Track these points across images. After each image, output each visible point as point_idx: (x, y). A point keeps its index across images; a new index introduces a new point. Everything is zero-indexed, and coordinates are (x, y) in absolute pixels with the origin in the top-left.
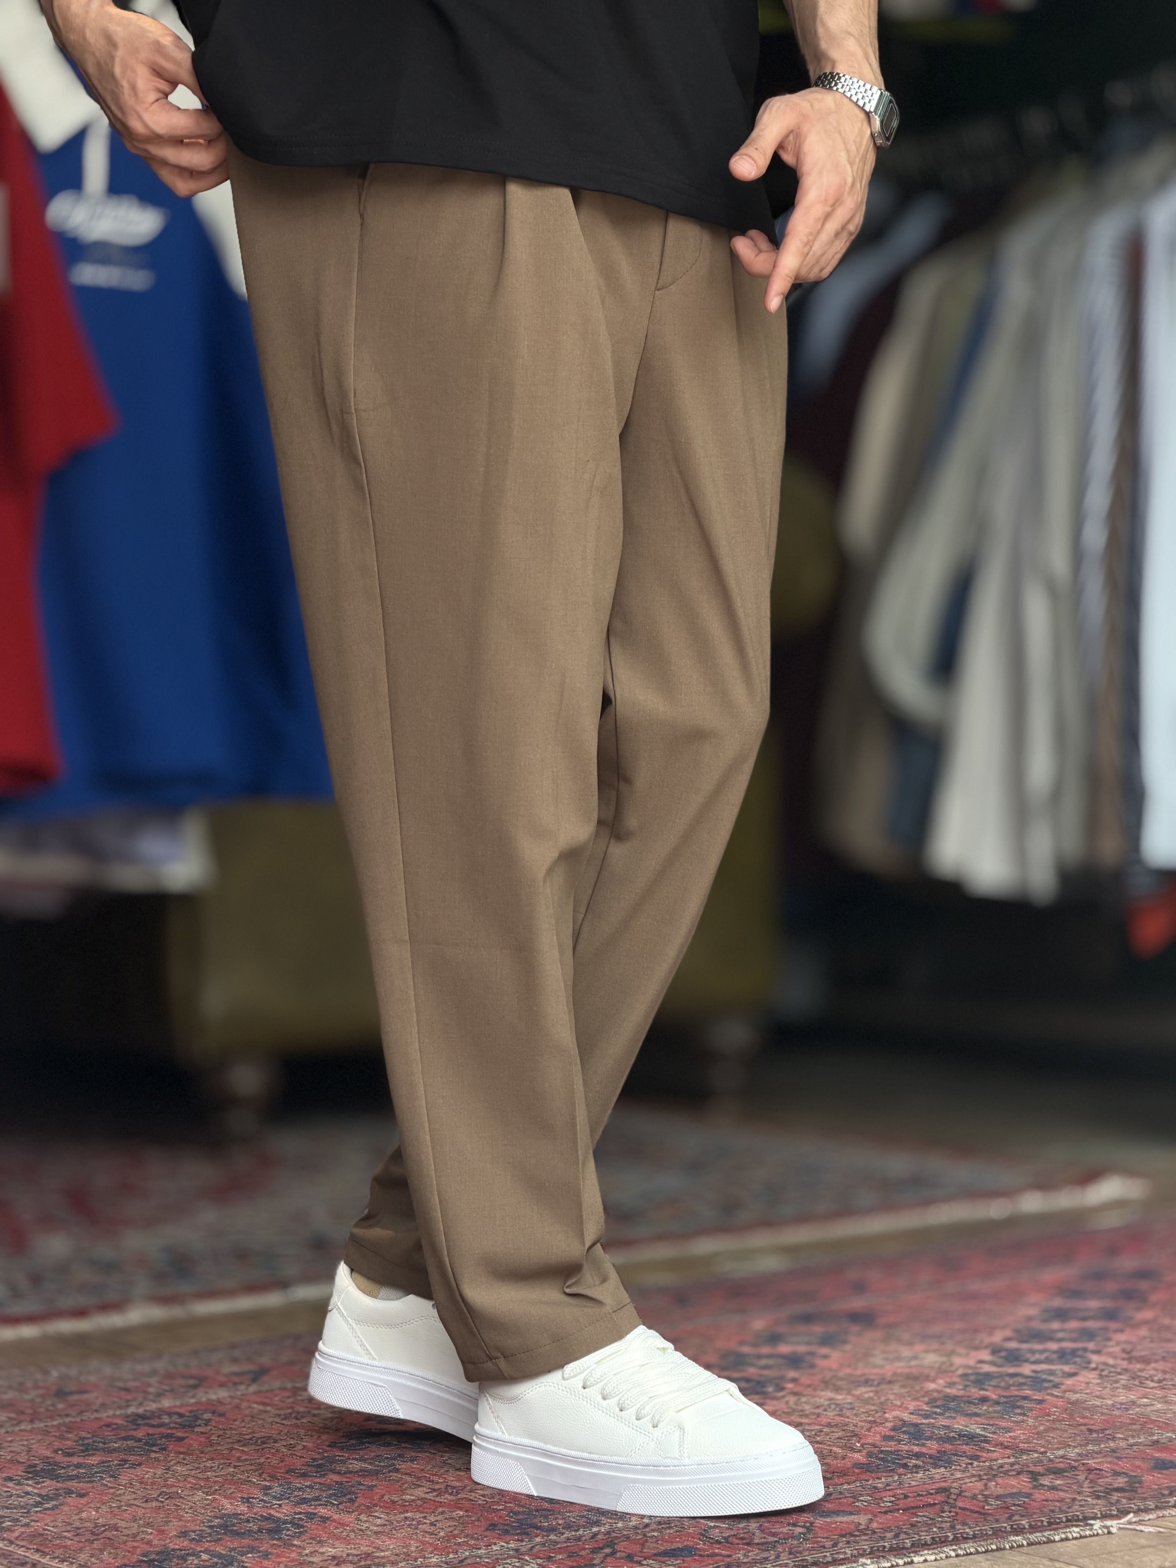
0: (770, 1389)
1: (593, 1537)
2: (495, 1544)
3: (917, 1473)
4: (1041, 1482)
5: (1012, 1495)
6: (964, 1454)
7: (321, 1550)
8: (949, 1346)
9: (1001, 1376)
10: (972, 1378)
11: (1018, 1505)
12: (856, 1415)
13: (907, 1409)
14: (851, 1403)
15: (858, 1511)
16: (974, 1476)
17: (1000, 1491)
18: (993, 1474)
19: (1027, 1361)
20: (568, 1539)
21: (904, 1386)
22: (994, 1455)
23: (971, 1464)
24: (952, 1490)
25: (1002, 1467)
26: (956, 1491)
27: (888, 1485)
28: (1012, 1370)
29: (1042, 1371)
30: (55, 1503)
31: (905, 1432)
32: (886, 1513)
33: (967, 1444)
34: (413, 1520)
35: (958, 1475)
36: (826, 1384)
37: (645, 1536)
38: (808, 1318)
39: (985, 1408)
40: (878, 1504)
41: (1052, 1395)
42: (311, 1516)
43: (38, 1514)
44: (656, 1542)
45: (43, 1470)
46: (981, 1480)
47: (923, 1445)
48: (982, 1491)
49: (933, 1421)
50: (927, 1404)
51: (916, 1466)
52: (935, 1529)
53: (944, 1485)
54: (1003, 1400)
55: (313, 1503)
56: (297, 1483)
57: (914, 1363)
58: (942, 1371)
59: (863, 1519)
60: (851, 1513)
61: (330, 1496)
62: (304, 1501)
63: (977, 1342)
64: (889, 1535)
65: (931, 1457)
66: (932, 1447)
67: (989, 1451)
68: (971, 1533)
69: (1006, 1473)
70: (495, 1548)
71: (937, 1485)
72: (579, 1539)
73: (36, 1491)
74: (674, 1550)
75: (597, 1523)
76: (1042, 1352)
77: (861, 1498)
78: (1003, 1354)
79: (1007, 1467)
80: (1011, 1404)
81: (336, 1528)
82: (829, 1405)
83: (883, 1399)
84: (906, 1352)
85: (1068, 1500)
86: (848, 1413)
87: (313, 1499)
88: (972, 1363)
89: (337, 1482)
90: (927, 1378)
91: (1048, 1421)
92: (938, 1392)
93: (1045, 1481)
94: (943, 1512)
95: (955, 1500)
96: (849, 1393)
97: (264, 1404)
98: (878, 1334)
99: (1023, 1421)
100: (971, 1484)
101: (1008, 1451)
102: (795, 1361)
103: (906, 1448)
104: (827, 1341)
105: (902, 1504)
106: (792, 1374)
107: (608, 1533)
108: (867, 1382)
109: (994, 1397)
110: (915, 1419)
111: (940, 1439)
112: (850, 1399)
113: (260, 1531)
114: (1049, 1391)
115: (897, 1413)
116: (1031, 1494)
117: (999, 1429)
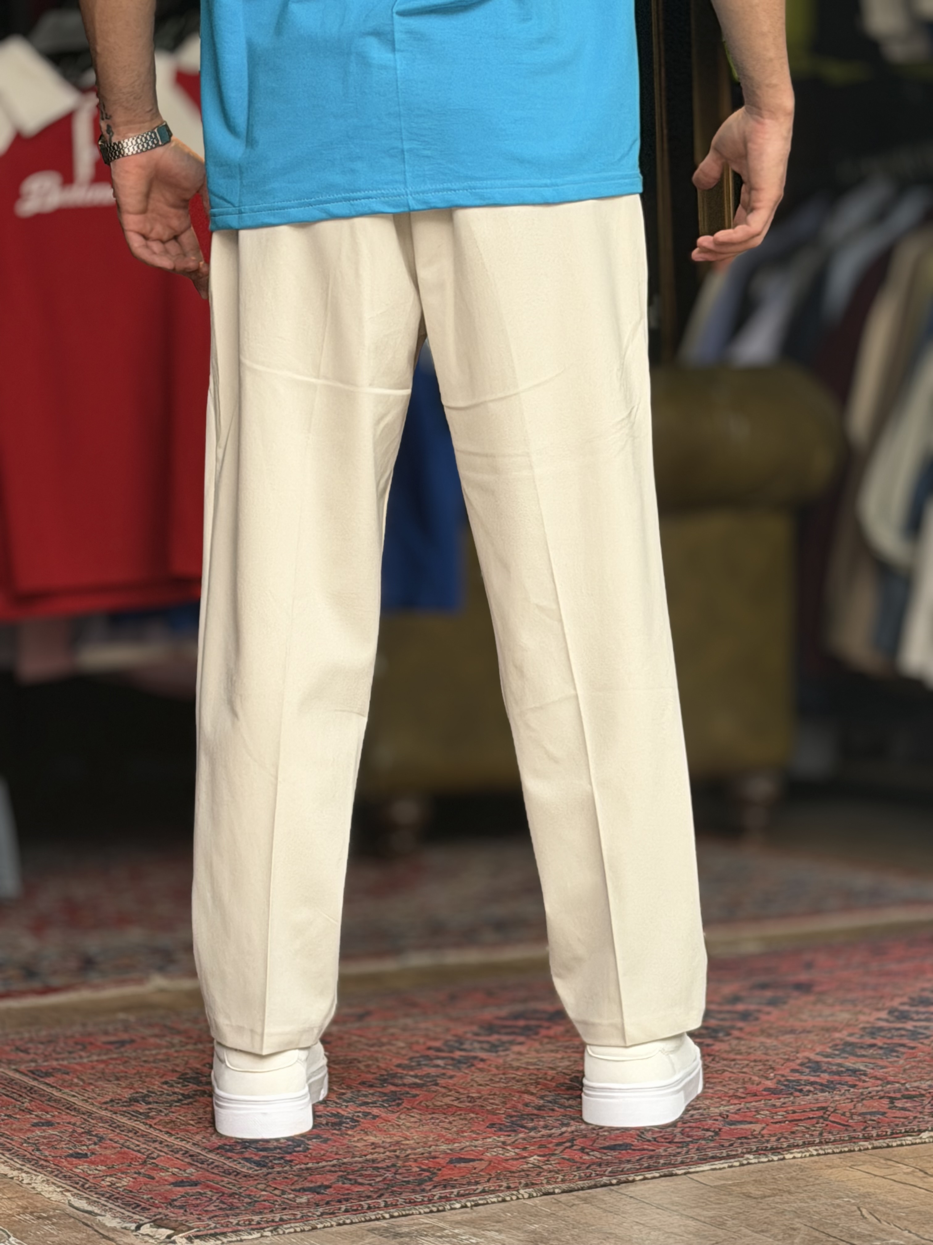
0: (721, 1035)
1: (561, 1135)
2: (490, 1137)
3: (807, 1095)
4: (896, 1104)
5: (871, 1113)
6: (846, 1084)
7: (365, 1138)
8: (859, 1008)
9: (890, 1030)
10: (868, 1030)
11: (874, 1120)
12: (777, 1054)
13: (814, 1050)
14: (775, 1046)
15: (757, 1122)
16: (848, 1099)
17: (864, 1110)
18: (861, 1098)
19: (912, 1019)
20: (543, 1136)
21: (817, 1035)
22: (866, 1085)
23: (849, 1090)
24: (829, 1109)
25: (870, 1093)
26: (832, 1110)
27: (784, 1103)
28: (899, 1025)
29: (921, 1027)
30: (191, 1100)
31: (808, 1067)
32: (776, 1123)
33: (850, 1076)
34: (438, 1119)
35: (837, 1098)
36: (762, 1032)
37: (598, 1134)
38: (764, 986)
39: (871, 1051)
40: (772, 1118)
41: (922, 1043)
42: (366, 1114)
43: (178, 1108)
44: (605, 1140)
45: (191, 1078)
46: (852, 1101)
47: (818, 1076)
48: (851, 1110)
49: (830, 1060)
50: (830, 1047)
51: (809, 1091)
52: (807, 1136)
53: (824, 1105)
54: (886, 1046)
55: (371, 1105)
56: (364, 1090)
57: (830, 1019)
58: (848, 1025)
59: (757, 1127)
60: (751, 1123)
61: (383, 1101)
62: (366, 1104)
63: (880, 1006)
64: (773, 1139)
65: (822, 1085)
66: (825, 1077)
67: (864, 1081)
68: (833, 1139)
69: (871, 1097)
70: (489, 1140)
71: (819, 1105)
72: (550, 1136)
73: (181, 1092)
74: (615, 1145)
75: (568, 1125)
76: (924, 1013)
77: (762, 1112)
78: (896, 1014)
79: (874, 1093)
80: (891, 1050)
81: (382, 1123)
82: (759, 1047)
83: (799, 1044)
84: (827, 1011)
85: (911, 1118)
86: (770, 1052)
87: (372, 1103)
88: (872, 1019)
89: (392, 1092)
90: (836, 1030)
91: (914, 1061)
92: (841, 1039)
93: (899, 1104)
94: (817, 1123)
95: (829, 1115)
96: (777, 1037)
97: (361, 1036)
98: (811, 998)
99: (895, 1061)
100: (844, 1105)
101: (879, 1082)
102: (745, 1016)
103: (805, 1078)
104: (773, 1002)
105: (791, 1117)
106: (740, 1024)
107: (572, 1132)
108: (792, 1031)
109: (880, 1044)
110: (819, 1058)
111: (832, 1073)
112: (775, 1043)
113: (327, 1124)
114: (921, 1041)
115: (807, 1054)
116: (885, 1113)
117: (877, 1066)
